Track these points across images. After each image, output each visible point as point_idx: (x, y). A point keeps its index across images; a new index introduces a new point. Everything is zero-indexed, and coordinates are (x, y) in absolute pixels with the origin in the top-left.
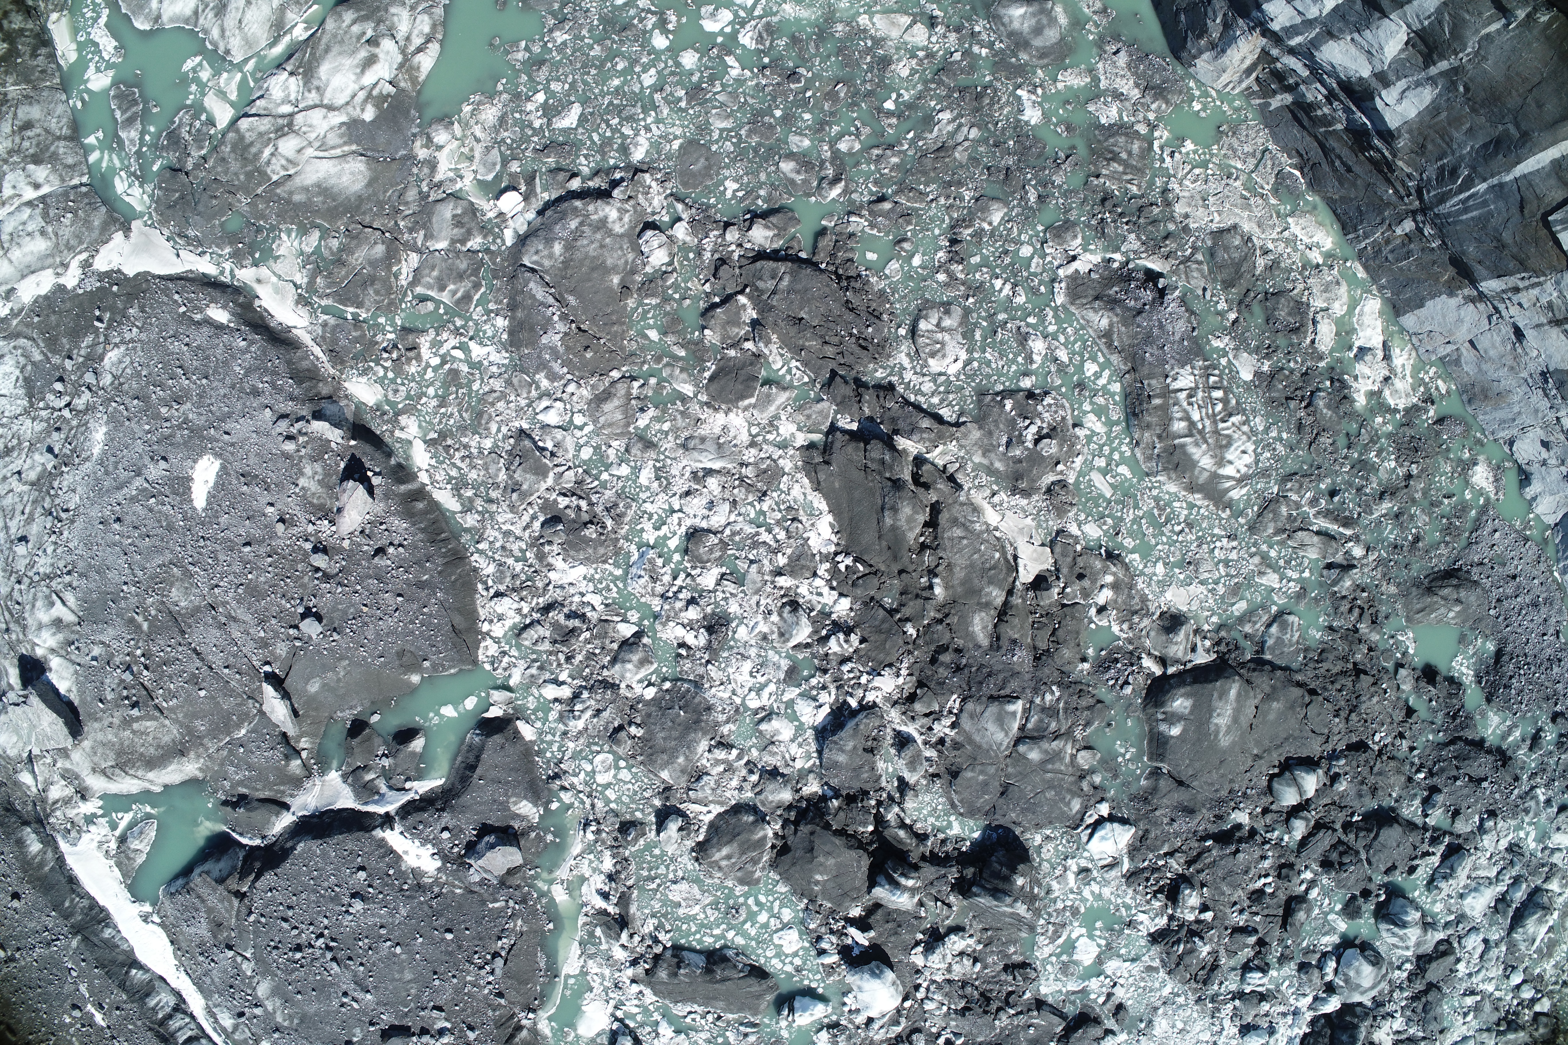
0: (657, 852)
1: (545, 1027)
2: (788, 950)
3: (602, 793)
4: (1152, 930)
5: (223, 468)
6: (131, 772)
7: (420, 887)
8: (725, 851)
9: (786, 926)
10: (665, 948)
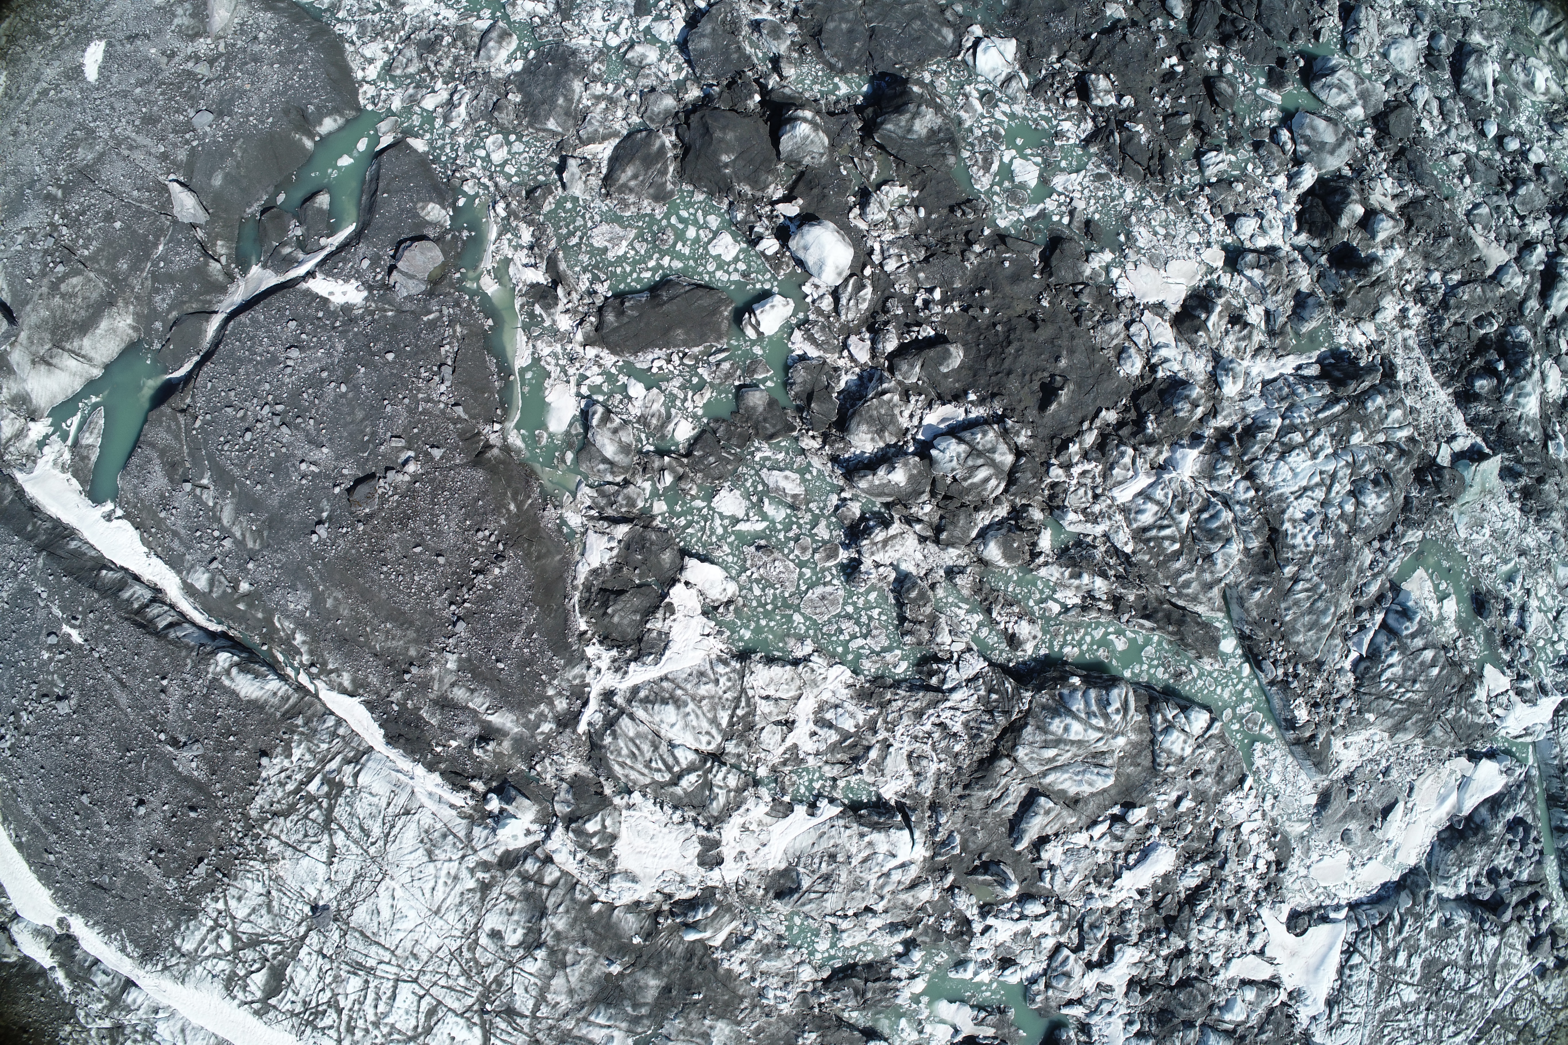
0: (569, 205)
1: (515, 440)
2: (728, 258)
3: (502, 172)
4: (1083, 137)
5: (109, 44)
6: (68, 346)
7: (353, 321)
8: (629, 172)
9: (716, 234)
10: (606, 298)
